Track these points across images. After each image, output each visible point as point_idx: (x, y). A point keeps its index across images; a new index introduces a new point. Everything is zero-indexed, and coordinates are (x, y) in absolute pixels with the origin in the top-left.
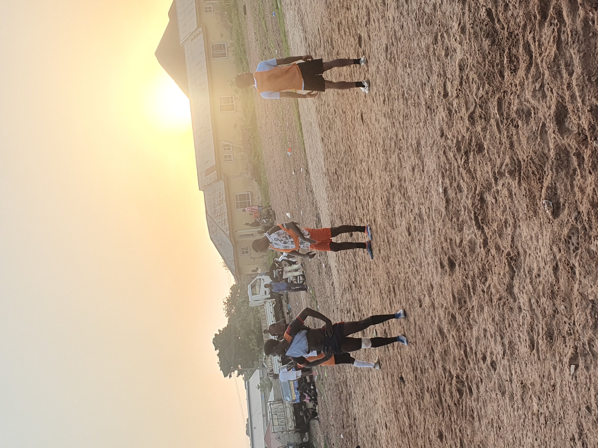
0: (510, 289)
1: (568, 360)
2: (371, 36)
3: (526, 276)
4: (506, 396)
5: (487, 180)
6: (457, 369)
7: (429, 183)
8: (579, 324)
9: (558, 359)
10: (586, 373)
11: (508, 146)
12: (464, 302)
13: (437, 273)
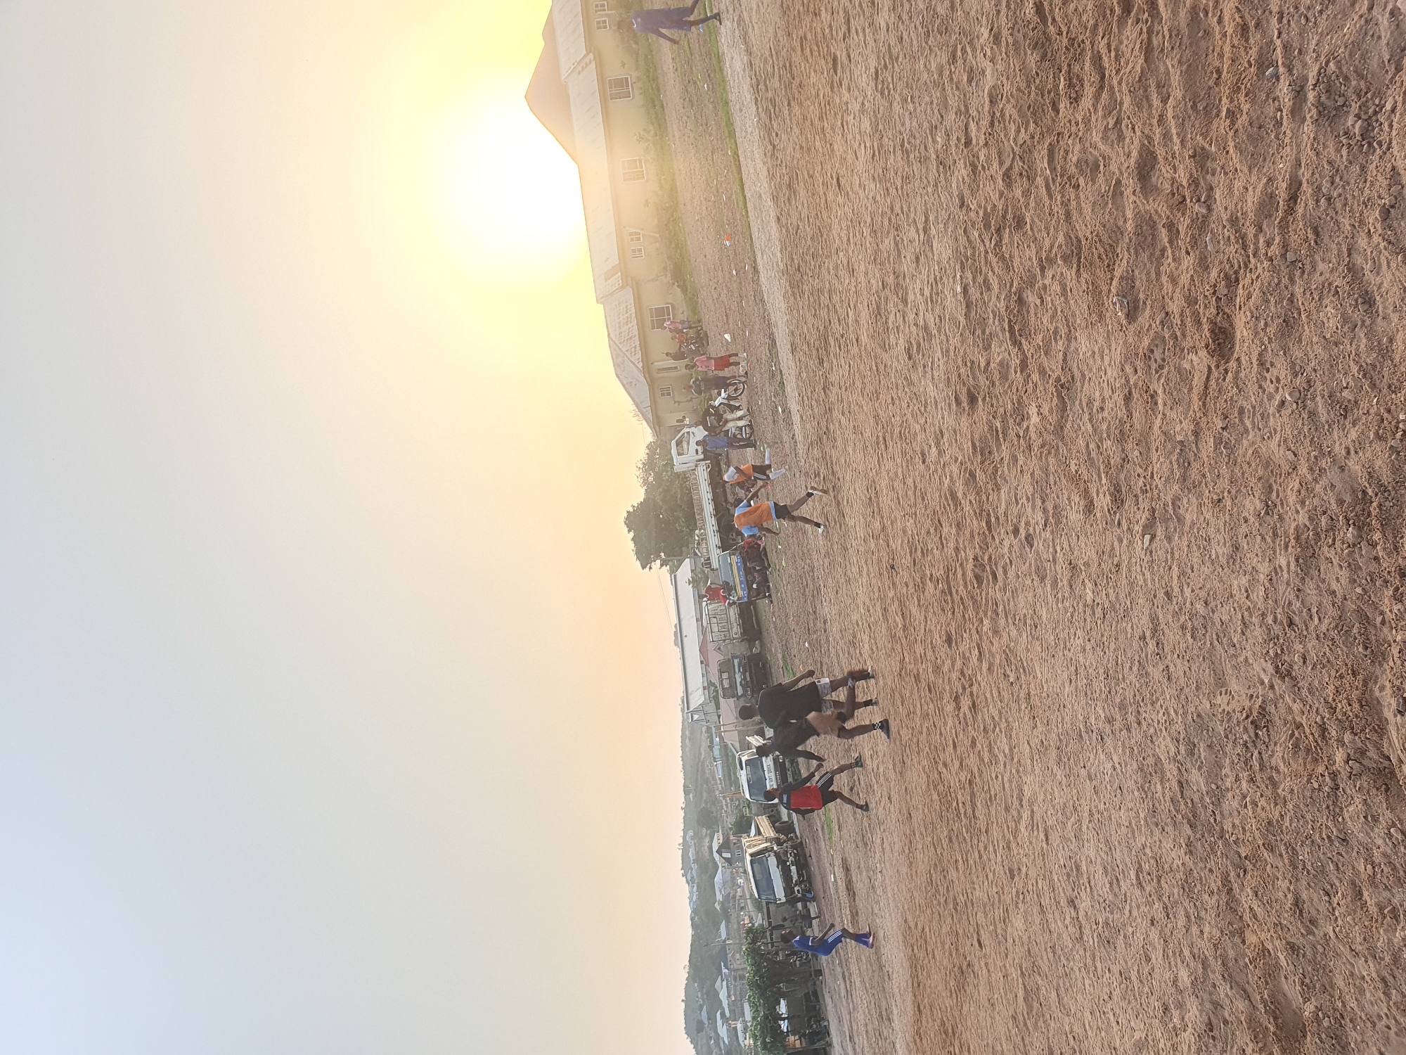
0: (1058, 430)
1: (1141, 528)
2: (852, 56)
3: (1083, 410)
4: (1046, 582)
5: (1029, 271)
6: (975, 548)
7: (941, 278)
8: (1159, 477)
9: (1125, 528)
10: (1167, 545)
11: (1063, 217)
12: (989, 452)
13: (950, 413)
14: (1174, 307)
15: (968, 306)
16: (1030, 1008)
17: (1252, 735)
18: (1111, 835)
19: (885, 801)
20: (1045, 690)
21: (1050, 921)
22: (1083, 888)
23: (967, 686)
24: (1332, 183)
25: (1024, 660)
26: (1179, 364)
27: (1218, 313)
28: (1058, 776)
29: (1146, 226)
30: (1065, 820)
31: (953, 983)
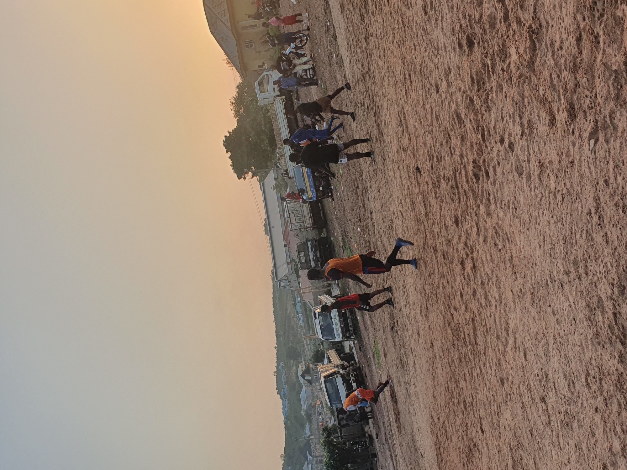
1: (588, 134)
4: (523, 177)
6: (474, 154)
8: (600, 97)
9: (577, 135)
10: (606, 146)
12: (483, 83)
18: (569, 352)
19: (415, 335)
20: (523, 253)
21: (528, 413)
22: (550, 389)
23: (469, 253)
25: (508, 233)
28: (532, 313)
30: (537, 343)
31: (465, 458)
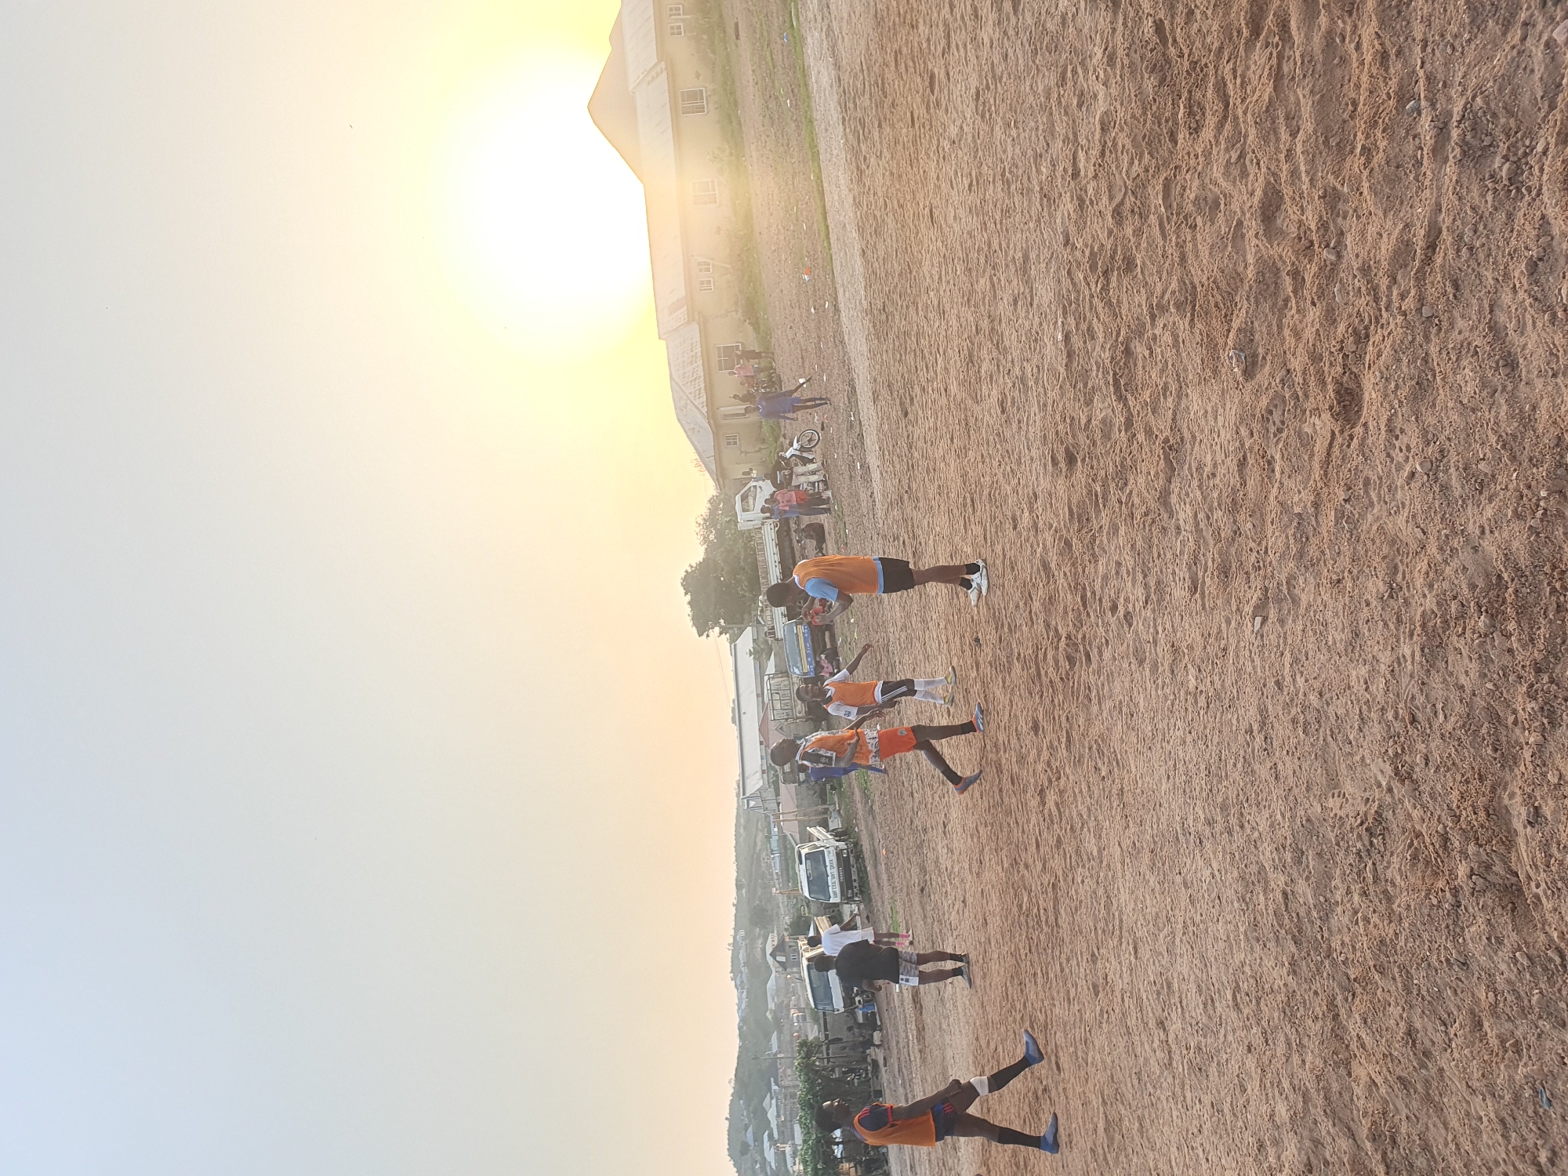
0: (1164, 497)
1: (1252, 609)
2: (951, 74)
3: (1192, 476)
4: (1145, 666)
5: (1138, 318)
6: (1068, 626)
7: (1041, 324)
8: (1273, 552)
9: (1234, 608)
10: (1280, 628)
11: (1177, 259)
12: (1087, 520)
13: (1045, 474)
14: (1296, 364)
15: (1069, 356)
16: (1111, 1140)
17: (1367, 843)
18: (1207, 949)
19: (959, 905)
20: (1140, 785)
21: (1136, 1043)
22: (1174, 1008)
23: (1054, 780)
24: (1475, 232)
25: (1118, 752)
26: (1300, 427)
27: (1345, 372)
28: (1151, 882)
29: (1269, 271)
30: (1157, 932)
31: (1027, 1109)
